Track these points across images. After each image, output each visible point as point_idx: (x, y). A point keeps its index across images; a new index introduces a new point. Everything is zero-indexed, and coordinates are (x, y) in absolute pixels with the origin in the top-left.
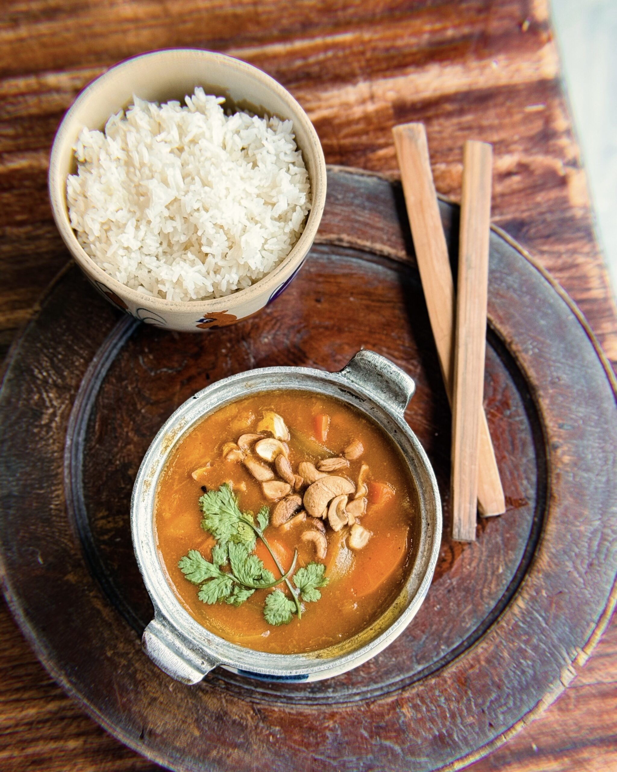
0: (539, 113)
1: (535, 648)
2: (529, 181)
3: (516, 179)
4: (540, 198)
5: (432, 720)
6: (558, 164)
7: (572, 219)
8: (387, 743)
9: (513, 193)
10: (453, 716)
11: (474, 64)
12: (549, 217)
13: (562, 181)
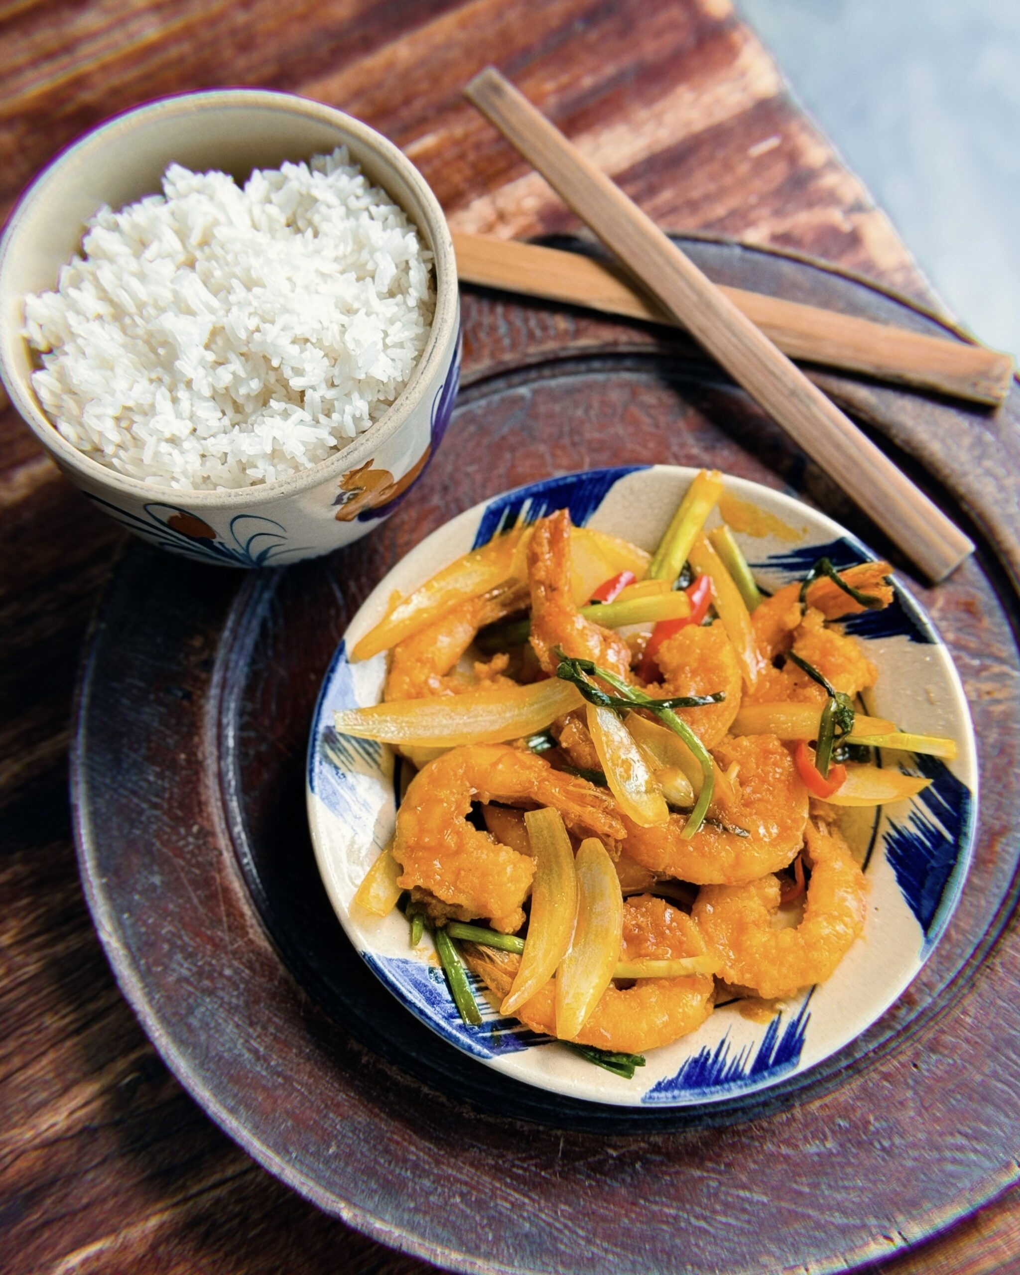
0: (773, 153)
6: (836, 216)
11: (642, 114)
13: (854, 240)
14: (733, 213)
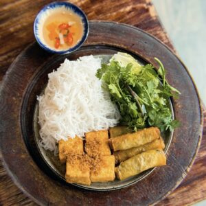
1: (173, 167)
2: (137, 13)
3: (133, 13)
4: (141, 17)
5: (141, 193)
6: (145, 5)
7: (153, 21)
8: (127, 201)
9: (133, 17)
10: (148, 190)
12: (145, 22)
13: (147, 10)
14: (126, 3)
